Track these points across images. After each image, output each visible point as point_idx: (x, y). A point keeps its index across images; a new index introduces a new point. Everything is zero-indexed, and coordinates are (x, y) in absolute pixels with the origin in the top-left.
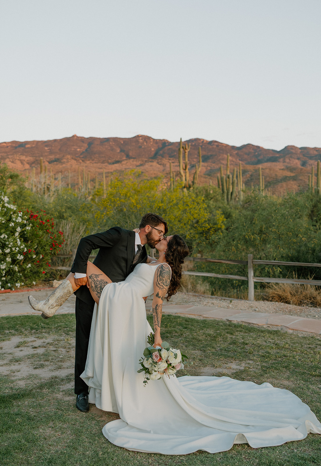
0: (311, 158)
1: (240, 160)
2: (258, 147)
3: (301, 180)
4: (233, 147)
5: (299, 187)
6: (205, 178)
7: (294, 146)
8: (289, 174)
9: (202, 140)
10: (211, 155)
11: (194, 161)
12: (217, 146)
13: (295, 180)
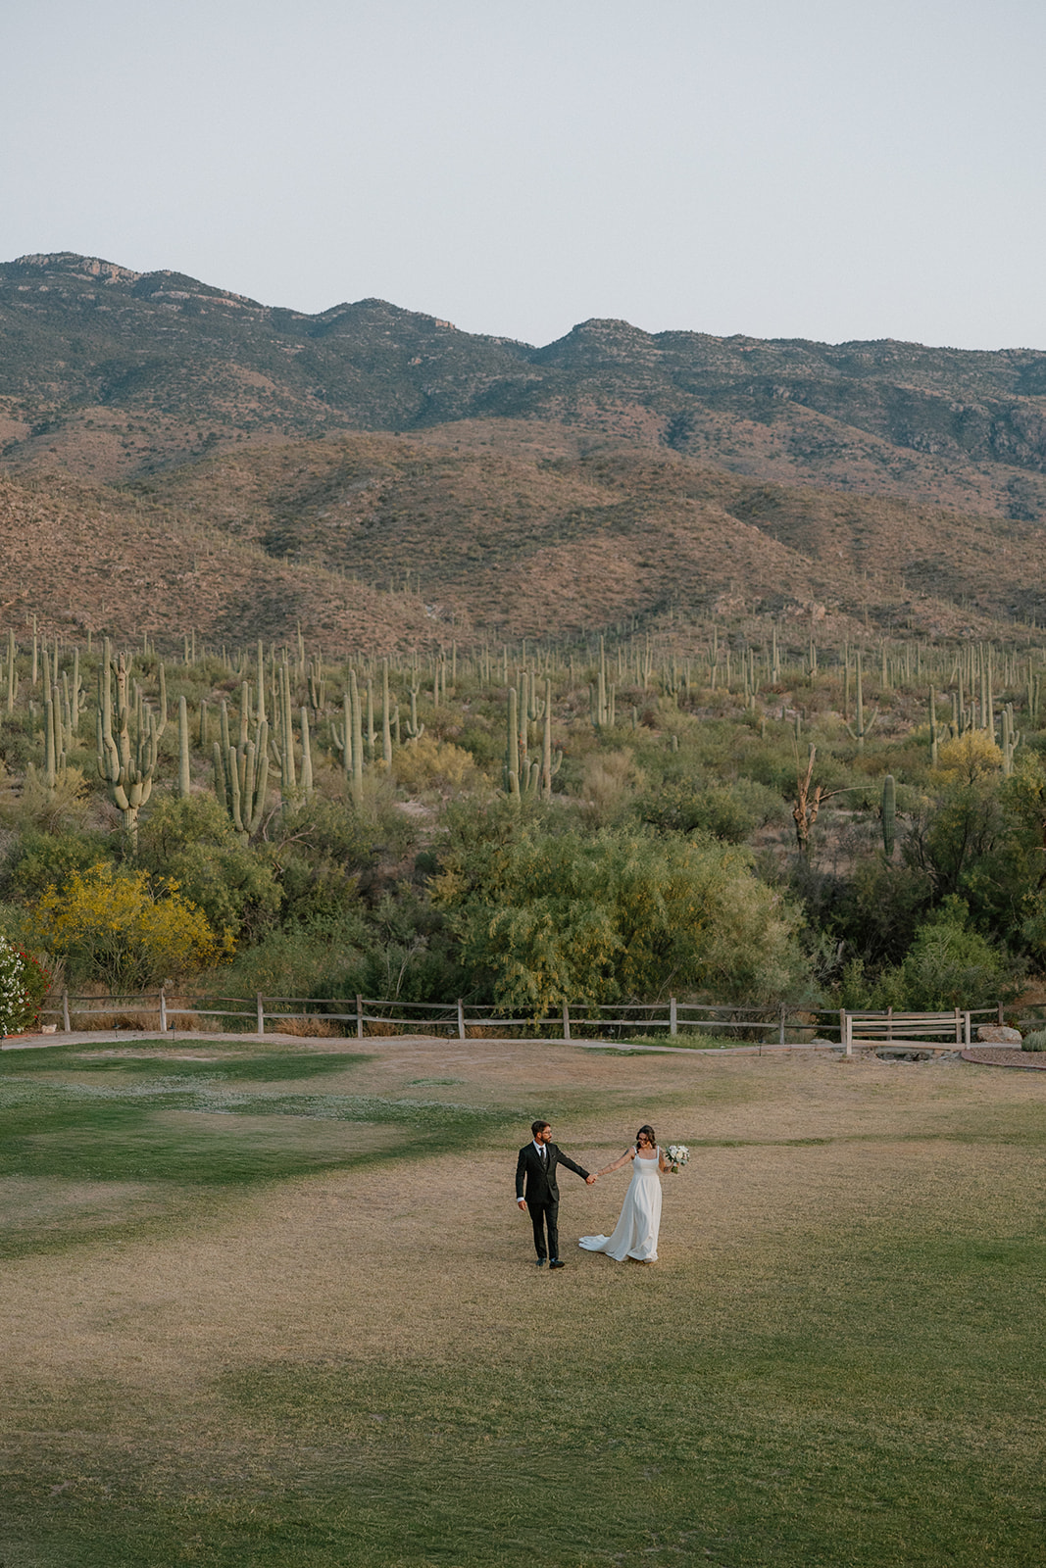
0: (715, 397)
1: (319, 395)
2: (425, 323)
3: (653, 530)
4: (282, 318)
5: (643, 573)
6: (120, 506)
7: (622, 326)
8: (589, 493)
9: (96, 270)
10: (155, 364)
11: (49, 396)
12: (189, 307)
13: (623, 530)
